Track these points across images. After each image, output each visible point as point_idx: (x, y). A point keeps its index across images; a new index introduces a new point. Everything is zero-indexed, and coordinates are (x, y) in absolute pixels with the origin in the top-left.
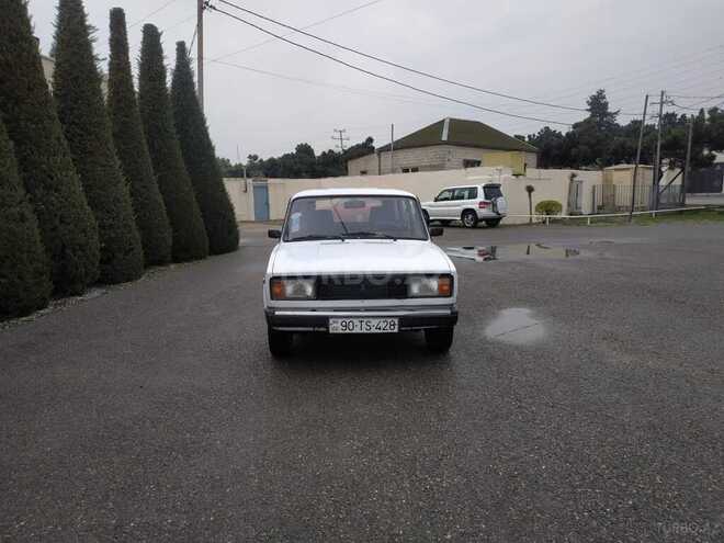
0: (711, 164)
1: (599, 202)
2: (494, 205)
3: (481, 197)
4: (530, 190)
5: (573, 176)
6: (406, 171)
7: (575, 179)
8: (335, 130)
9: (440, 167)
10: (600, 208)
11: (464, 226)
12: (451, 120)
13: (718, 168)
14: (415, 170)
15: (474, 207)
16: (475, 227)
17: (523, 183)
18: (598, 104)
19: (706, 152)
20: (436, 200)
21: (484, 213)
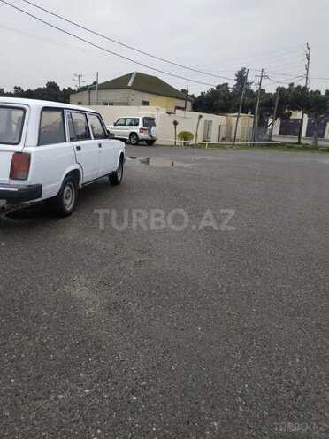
0: (288, 118)
1: (223, 135)
2: (149, 131)
3: (141, 125)
4: (175, 123)
5: (201, 116)
6: (106, 104)
7: (202, 119)
8: (75, 75)
9: (127, 104)
10: (223, 139)
11: (131, 144)
12: (138, 74)
13: (291, 122)
14: (112, 104)
15: (137, 131)
16: (137, 144)
17: (173, 118)
18: (241, 77)
19: (287, 111)
20: (115, 125)
21: (143, 135)
